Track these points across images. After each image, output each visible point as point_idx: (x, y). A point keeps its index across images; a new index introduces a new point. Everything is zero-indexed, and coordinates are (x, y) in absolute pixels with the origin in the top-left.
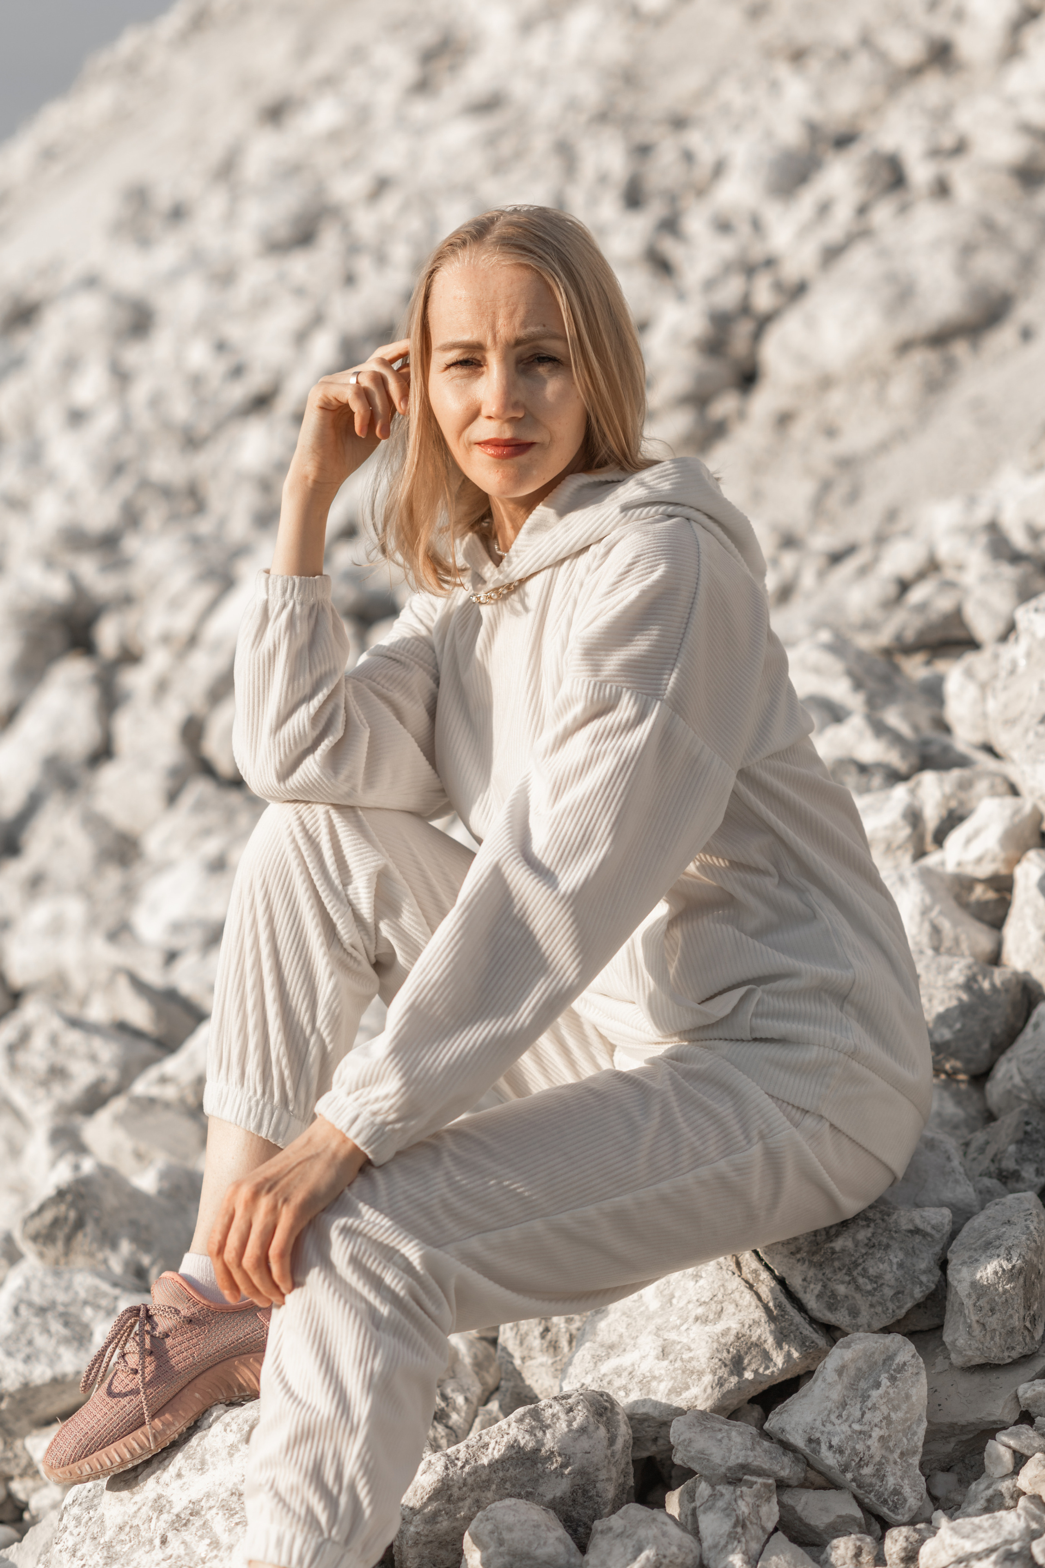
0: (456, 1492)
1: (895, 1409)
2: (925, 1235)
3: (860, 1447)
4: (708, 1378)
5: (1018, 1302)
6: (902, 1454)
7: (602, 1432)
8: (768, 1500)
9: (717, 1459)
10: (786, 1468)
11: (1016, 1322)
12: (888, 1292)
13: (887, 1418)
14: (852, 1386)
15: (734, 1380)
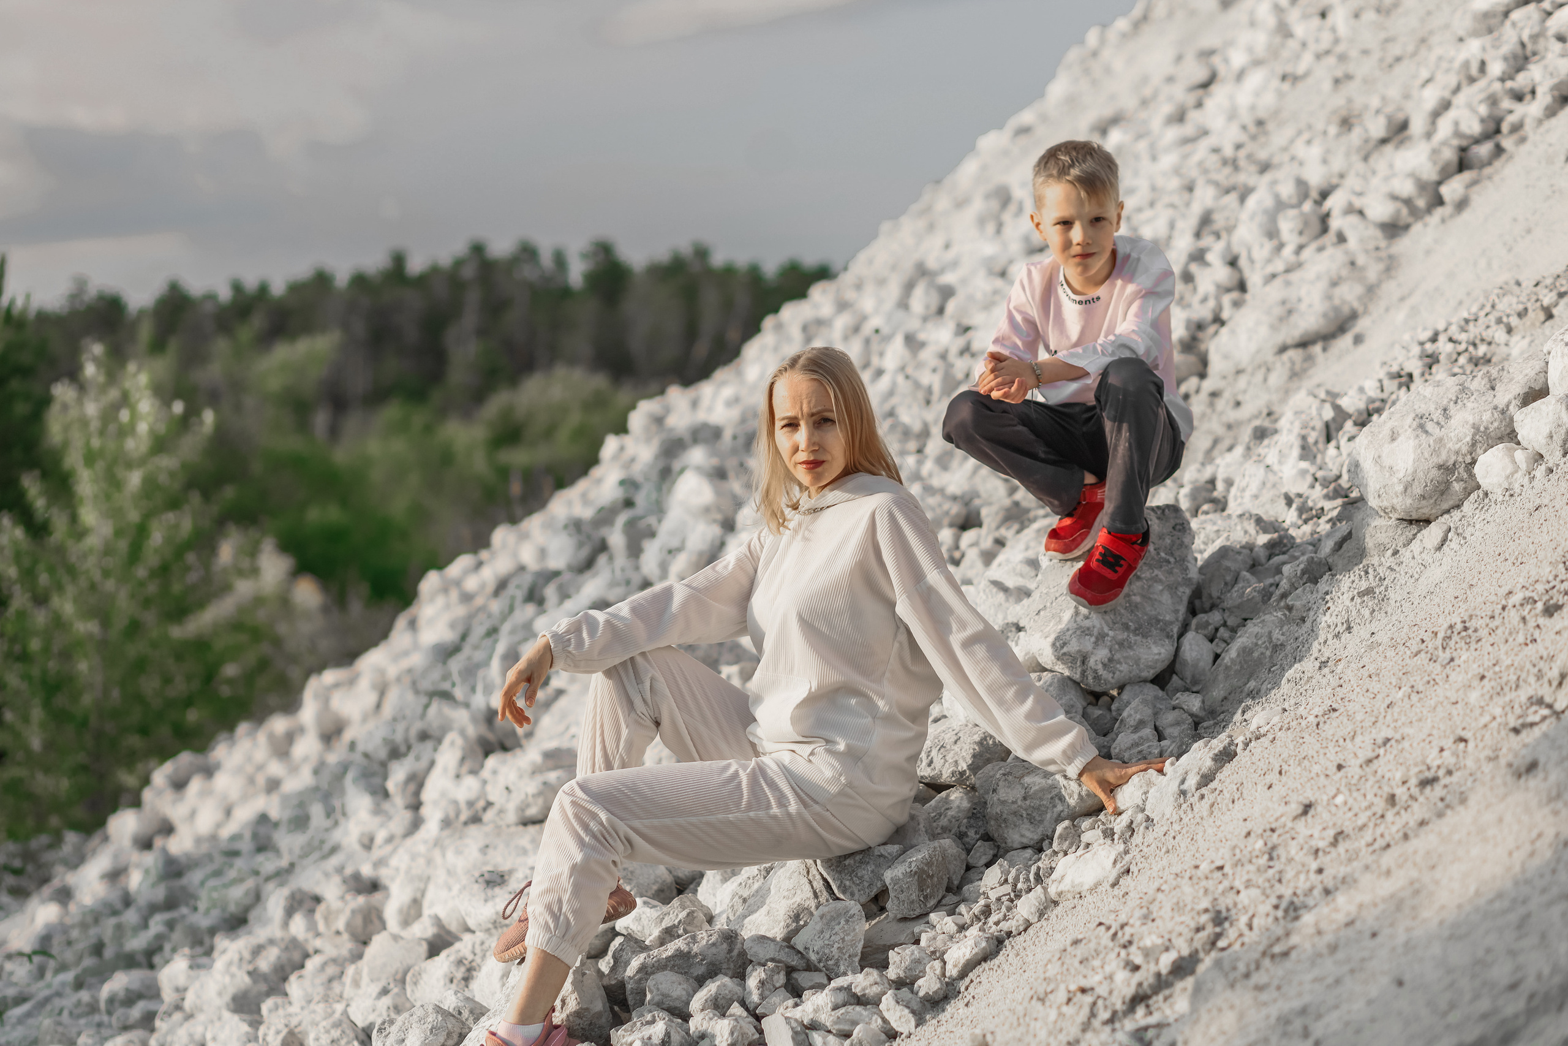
0: (649, 970)
1: (848, 935)
2: (885, 857)
3: (827, 951)
4: (782, 924)
5: (914, 887)
6: (850, 956)
7: (725, 946)
8: (778, 973)
9: (761, 956)
10: (795, 961)
11: (914, 897)
12: (866, 884)
13: (843, 939)
14: (828, 924)
15: (794, 925)
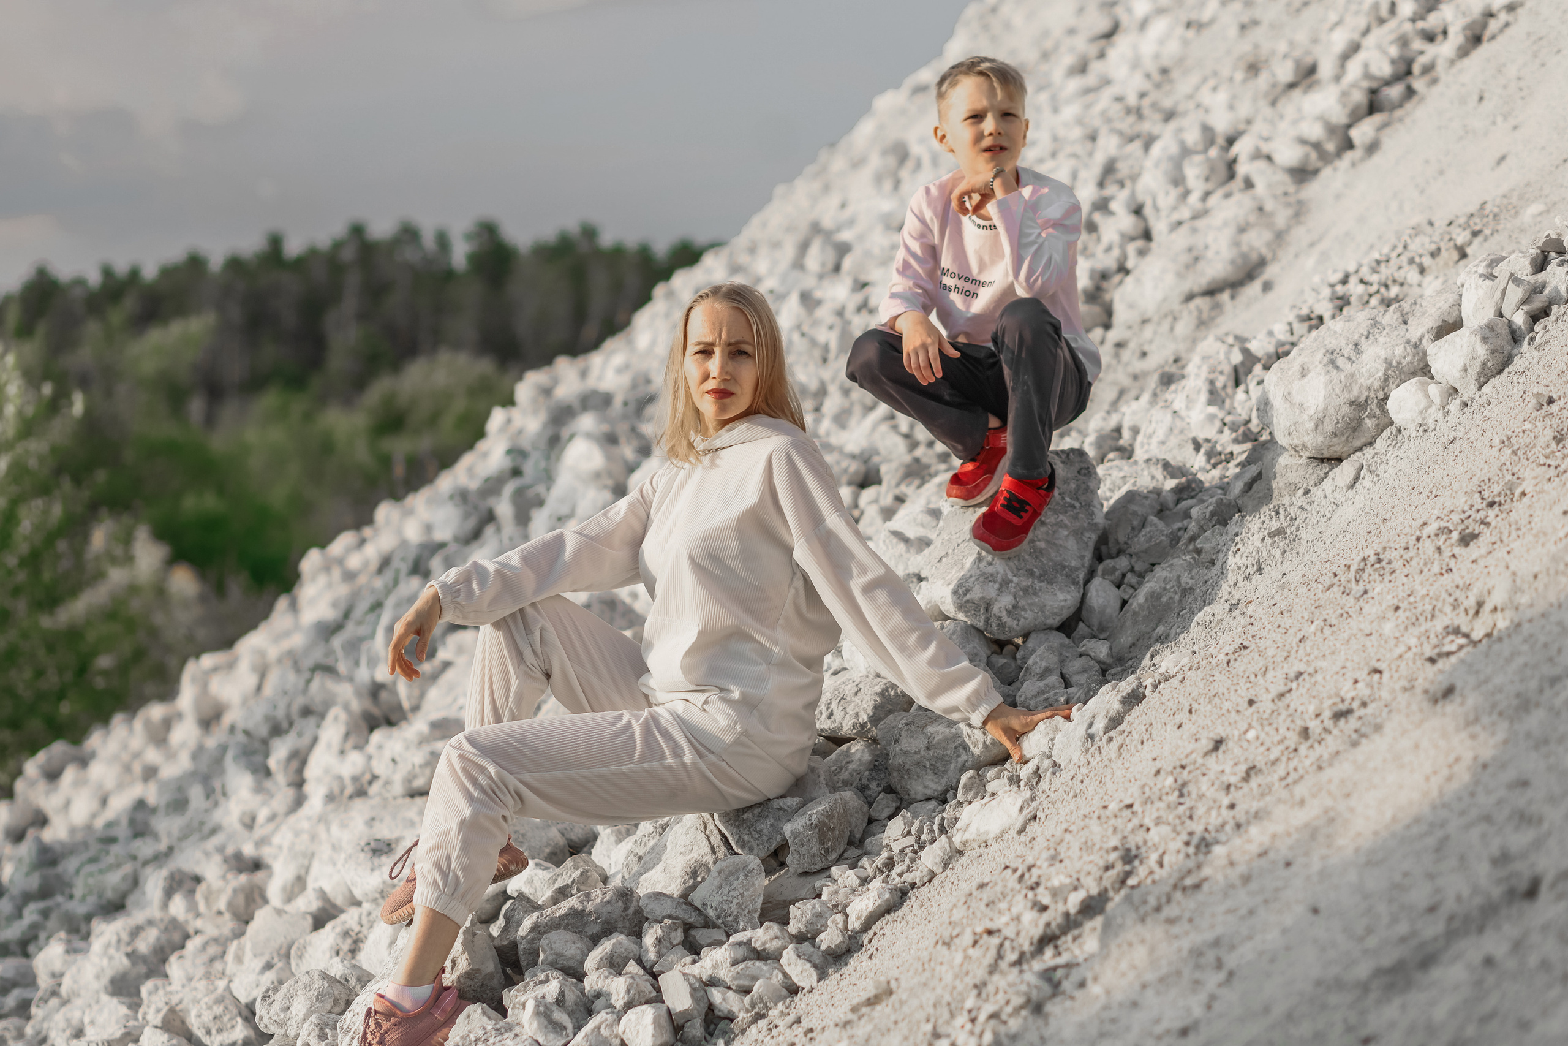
0: (542, 929)
1: (747, 890)
2: (784, 810)
3: (725, 907)
4: (679, 881)
5: (815, 840)
6: (749, 912)
7: (620, 904)
8: (676, 930)
9: (658, 913)
10: (692, 918)
11: (815, 850)
12: (765, 838)
13: (742, 895)
14: (726, 879)
15: (692, 881)
